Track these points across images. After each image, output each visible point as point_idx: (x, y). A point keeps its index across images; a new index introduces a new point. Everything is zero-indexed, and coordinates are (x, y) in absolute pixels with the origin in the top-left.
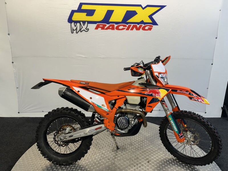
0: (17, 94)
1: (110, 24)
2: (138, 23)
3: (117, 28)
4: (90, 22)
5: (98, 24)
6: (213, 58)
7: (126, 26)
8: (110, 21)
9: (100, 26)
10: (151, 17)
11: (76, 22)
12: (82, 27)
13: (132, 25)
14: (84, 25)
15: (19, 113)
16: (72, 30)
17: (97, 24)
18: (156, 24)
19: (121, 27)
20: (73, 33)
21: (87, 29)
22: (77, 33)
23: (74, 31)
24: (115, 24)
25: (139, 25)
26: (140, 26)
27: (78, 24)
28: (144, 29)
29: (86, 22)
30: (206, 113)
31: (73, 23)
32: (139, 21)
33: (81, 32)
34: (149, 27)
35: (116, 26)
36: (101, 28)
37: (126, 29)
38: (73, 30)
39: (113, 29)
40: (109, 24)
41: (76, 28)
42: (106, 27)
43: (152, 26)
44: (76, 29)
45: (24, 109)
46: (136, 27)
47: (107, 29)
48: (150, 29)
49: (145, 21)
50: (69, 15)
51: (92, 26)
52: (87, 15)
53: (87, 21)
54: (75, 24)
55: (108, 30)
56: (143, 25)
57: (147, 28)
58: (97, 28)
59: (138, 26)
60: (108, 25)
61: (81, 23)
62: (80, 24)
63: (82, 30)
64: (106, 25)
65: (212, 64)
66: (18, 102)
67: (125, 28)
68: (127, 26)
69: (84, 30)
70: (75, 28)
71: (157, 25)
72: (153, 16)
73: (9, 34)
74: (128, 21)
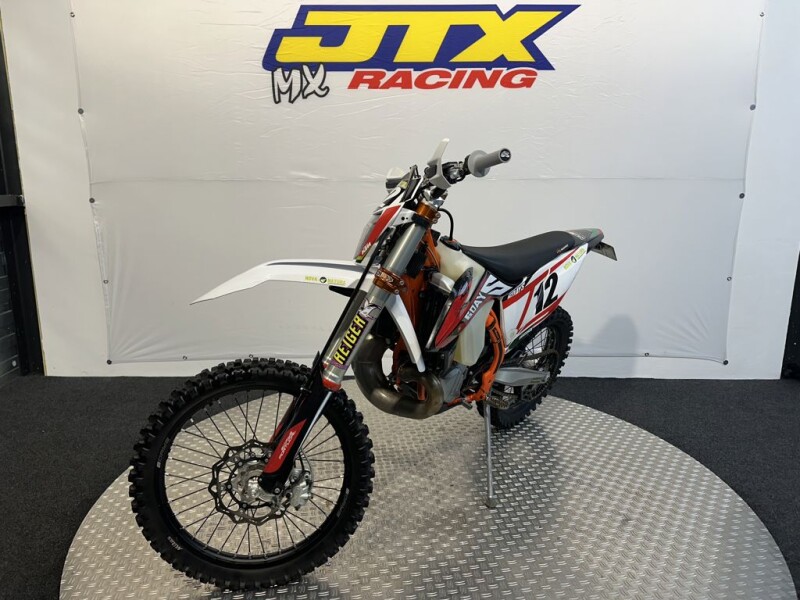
0: (106, 300)
1: (398, 70)
2: (488, 65)
3: (421, 83)
4: (331, 67)
5: (357, 73)
6: (744, 175)
7: (449, 76)
8: (396, 60)
9: (366, 77)
10: (528, 43)
11: (289, 67)
12: (308, 83)
13: (469, 70)
14: (313, 76)
15: (109, 362)
16: (276, 94)
17: (356, 70)
18: (549, 67)
19: (432, 80)
20: (280, 101)
21: (323, 87)
22: (291, 101)
23: (282, 95)
24: (412, 70)
25: (490, 69)
26: (496, 75)
27: (296, 74)
28: (507, 83)
29: (322, 67)
30: (726, 363)
31: (280, 70)
32: (491, 59)
33: (305, 97)
34: (524, 76)
35: (415, 75)
36: (367, 85)
37: (448, 85)
38: (280, 92)
39: (406, 85)
40: (394, 69)
41: (287, 85)
42: (383, 81)
43: (536, 74)
44: (290, 89)
45: (125, 349)
46: (481, 77)
47: (386, 86)
48: (527, 83)
49: (509, 59)
50: (266, 47)
51: (339, 80)
52: (322, 44)
53: (323, 63)
54: (287, 73)
55: (391, 89)
56: (505, 71)
57: (516, 80)
58: (354, 85)
59: (488, 74)
60: (389, 75)
61: (306, 68)
62: (302, 73)
63: (306, 93)
64: (383, 75)
65: (742, 196)
66: (108, 326)
67: (445, 83)
68: (453, 73)
69: (314, 92)
70: (284, 87)
72: (537, 42)
73: (81, 111)
74: (454, 60)
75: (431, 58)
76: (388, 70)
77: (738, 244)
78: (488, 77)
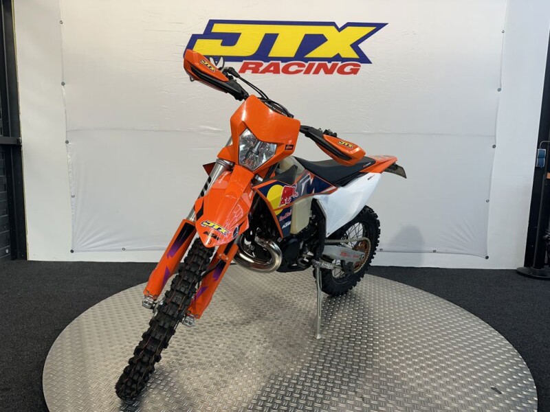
0: (72, 209)
1: (271, 62)
2: (329, 60)
3: (286, 71)
4: (228, 59)
5: (245, 63)
6: (495, 133)
7: (304, 66)
8: (270, 55)
9: (250, 66)
10: (355, 46)
13: (317, 63)
14: (216, 64)
15: (72, 251)
17: (244, 61)
19: (293, 68)
24: (280, 62)
25: (330, 62)
26: (334, 66)
28: (341, 71)
29: (222, 59)
30: (487, 258)
32: (331, 55)
34: (352, 67)
35: (282, 65)
36: (251, 71)
39: (276, 71)
40: (268, 61)
42: (261, 69)
43: (360, 66)
45: (85, 241)
46: (324, 67)
47: (263, 72)
48: (354, 72)
49: (343, 55)
50: (186, 45)
52: (223, 44)
53: (223, 56)
55: (267, 73)
56: (340, 64)
57: (347, 69)
58: (242, 71)
59: (329, 65)
60: (265, 65)
61: (212, 60)
64: (261, 65)
65: (494, 146)
66: (73, 227)
67: (302, 71)
68: (307, 65)
71: (369, 62)
72: (360, 46)
73: (63, 84)
74: (308, 56)
75: (292, 55)
76: (265, 61)
77: (493, 178)
78: (329, 68)
